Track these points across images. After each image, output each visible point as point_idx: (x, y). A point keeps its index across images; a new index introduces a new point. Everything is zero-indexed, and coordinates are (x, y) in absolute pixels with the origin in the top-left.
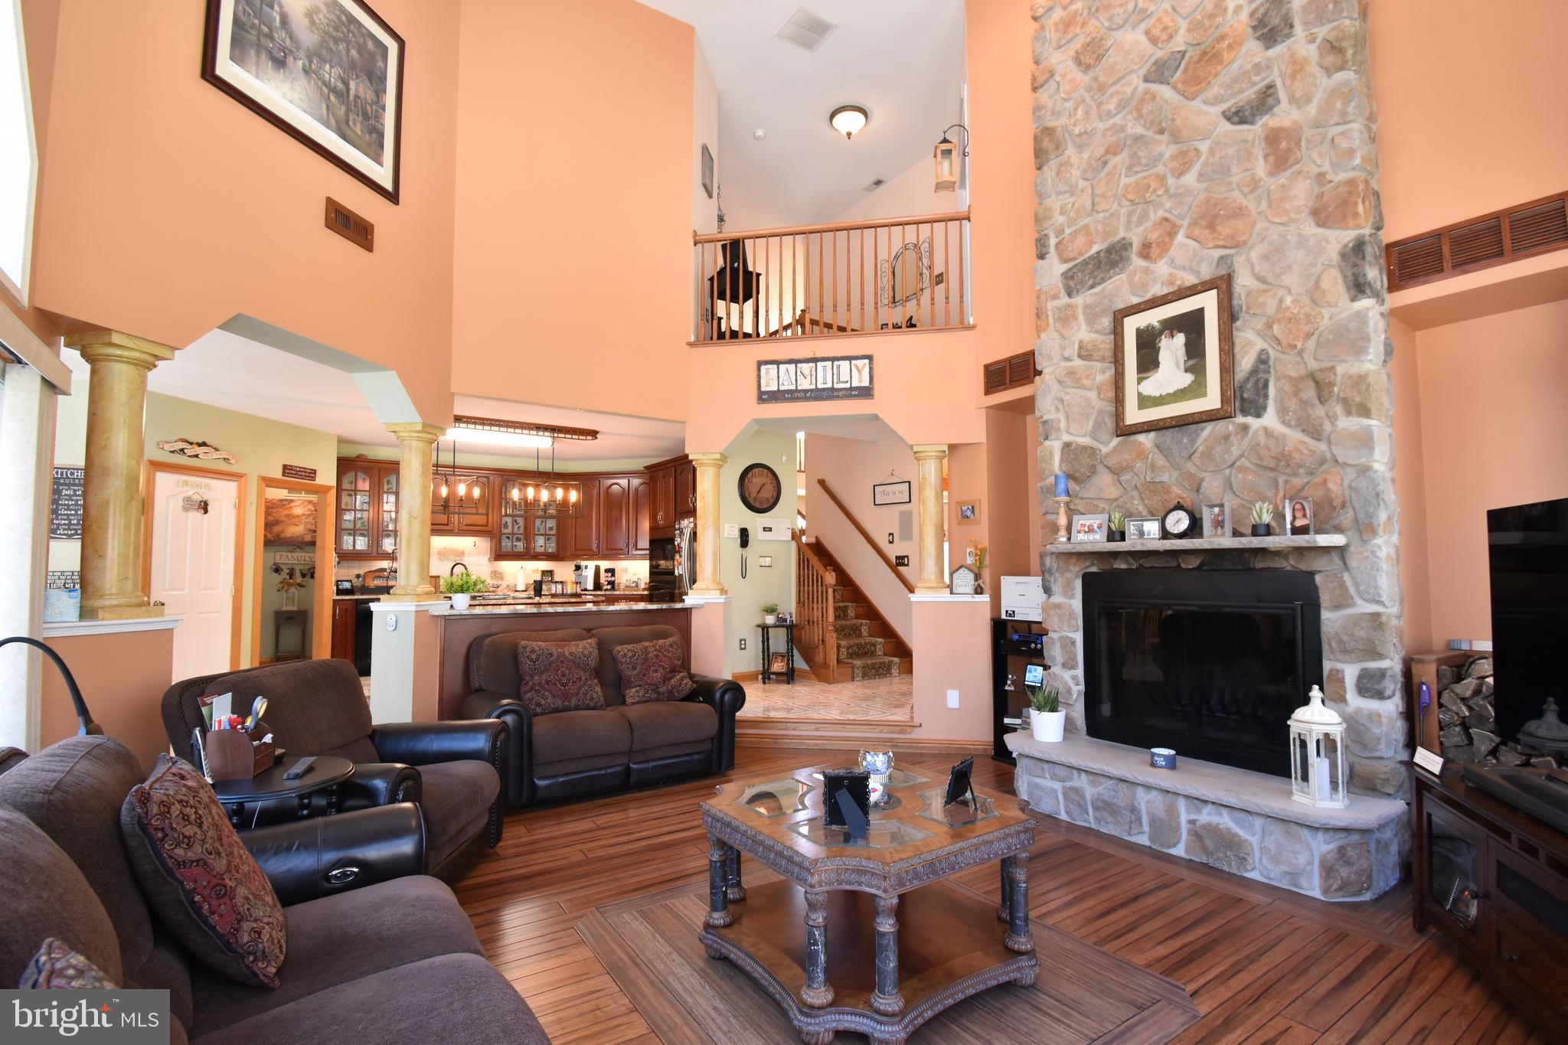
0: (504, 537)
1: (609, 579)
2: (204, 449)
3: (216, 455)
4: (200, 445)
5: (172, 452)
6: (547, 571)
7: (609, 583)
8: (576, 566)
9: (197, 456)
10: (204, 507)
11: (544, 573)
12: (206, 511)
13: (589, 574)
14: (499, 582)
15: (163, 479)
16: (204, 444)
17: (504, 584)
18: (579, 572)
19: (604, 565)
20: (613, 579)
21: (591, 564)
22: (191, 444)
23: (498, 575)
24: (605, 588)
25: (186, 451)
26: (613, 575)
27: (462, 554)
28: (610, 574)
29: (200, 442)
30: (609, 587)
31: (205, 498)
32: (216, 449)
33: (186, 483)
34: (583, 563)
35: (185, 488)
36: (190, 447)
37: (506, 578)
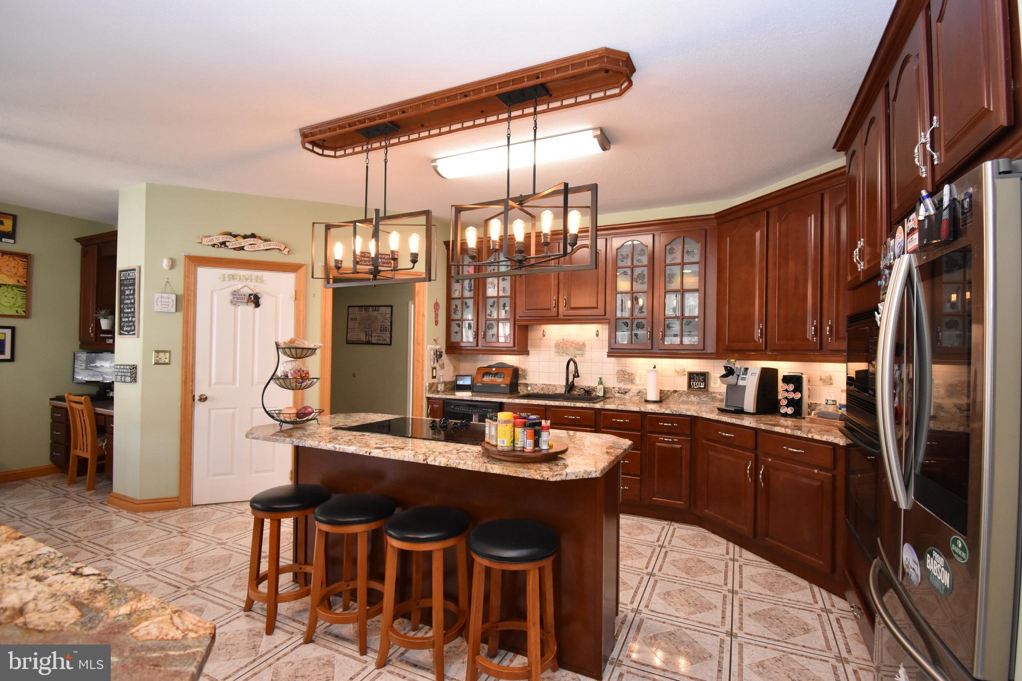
0: (620, 322)
1: (791, 395)
2: (251, 241)
3: (267, 245)
4: (245, 237)
5: (213, 246)
6: (698, 374)
7: (791, 403)
8: (726, 368)
9: (242, 248)
10: (255, 300)
11: (692, 376)
12: (257, 305)
13: (751, 384)
14: (628, 386)
15: (205, 274)
16: (253, 236)
17: (634, 389)
18: (731, 379)
19: (785, 368)
20: (797, 396)
21: (757, 366)
22: (235, 236)
23: (626, 376)
24: (783, 411)
25: (227, 244)
26: (798, 388)
27: (581, 347)
28: (791, 387)
29: (249, 233)
30: (790, 411)
31: (257, 291)
32: (266, 240)
33: (232, 277)
34: (738, 365)
35: (233, 282)
36: (234, 239)
37: (637, 381)
